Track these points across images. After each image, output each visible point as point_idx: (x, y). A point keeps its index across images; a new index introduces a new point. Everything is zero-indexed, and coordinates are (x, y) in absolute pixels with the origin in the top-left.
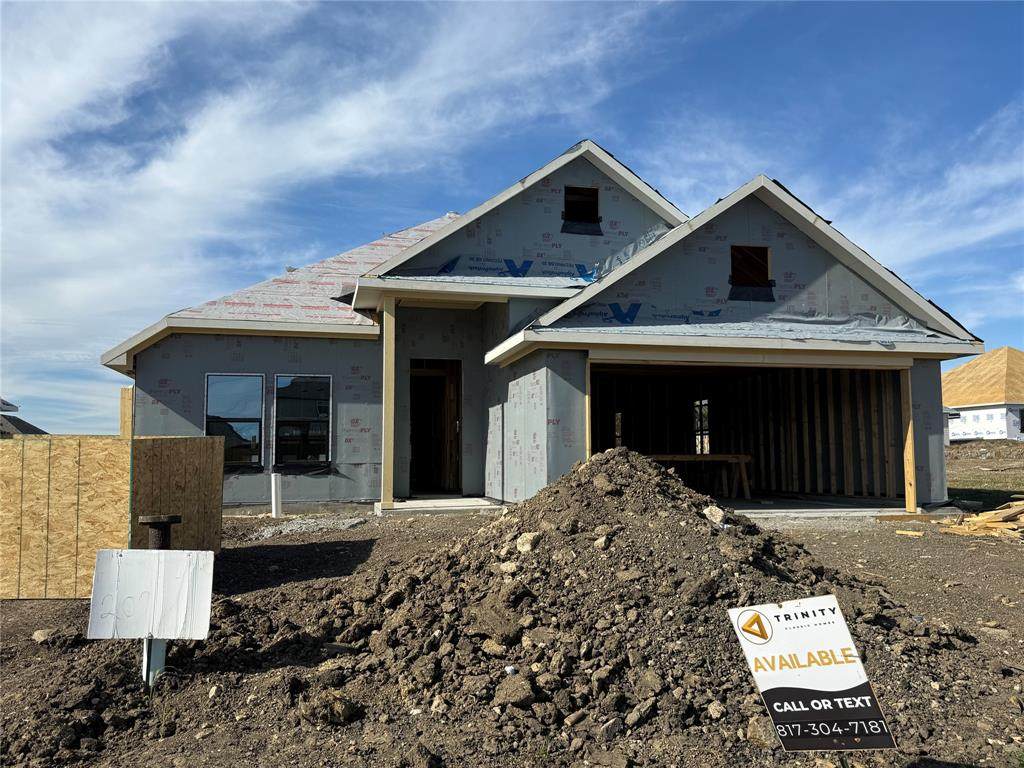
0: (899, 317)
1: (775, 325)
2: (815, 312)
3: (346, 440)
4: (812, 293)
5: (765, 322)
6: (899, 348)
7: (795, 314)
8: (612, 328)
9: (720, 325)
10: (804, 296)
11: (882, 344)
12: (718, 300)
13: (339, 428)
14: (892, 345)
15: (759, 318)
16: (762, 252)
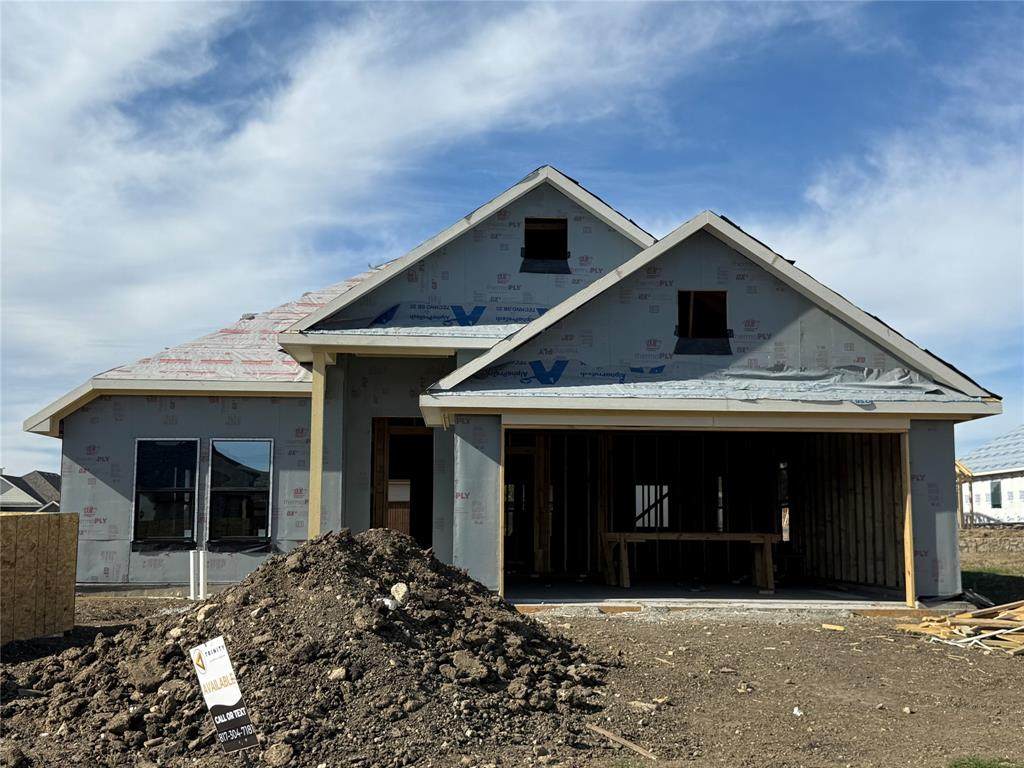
0: (897, 370)
1: (730, 382)
2: (783, 366)
3: (290, 514)
4: (781, 344)
5: (717, 379)
6: (880, 409)
7: (759, 368)
8: (524, 391)
9: (660, 384)
10: (770, 347)
11: (858, 403)
12: (662, 355)
13: (281, 500)
14: (872, 404)
15: (713, 374)
16: (719, 298)
